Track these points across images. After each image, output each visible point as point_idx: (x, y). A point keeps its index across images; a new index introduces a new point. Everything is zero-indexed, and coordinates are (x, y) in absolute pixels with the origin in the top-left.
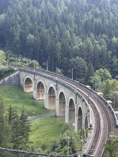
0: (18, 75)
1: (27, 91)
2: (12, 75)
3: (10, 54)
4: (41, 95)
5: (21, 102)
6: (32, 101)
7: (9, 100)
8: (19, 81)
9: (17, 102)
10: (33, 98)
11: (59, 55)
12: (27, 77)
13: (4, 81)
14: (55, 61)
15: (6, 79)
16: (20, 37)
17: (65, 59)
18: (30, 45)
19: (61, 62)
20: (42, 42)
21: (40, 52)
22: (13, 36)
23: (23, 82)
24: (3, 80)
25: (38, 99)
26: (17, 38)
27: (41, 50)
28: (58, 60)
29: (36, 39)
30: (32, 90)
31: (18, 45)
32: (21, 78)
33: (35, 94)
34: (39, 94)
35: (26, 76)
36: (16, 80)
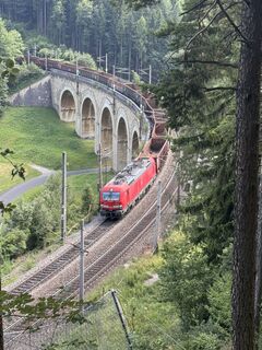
0: (49, 86)
1: (66, 120)
2: (35, 85)
3: (42, 43)
4: (91, 128)
5: (49, 141)
7: (23, 135)
8: (51, 98)
9: (40, 141)
10: (74, 134)
11: (142, 45)
12: (66, 89)
13: (19, 96)
14: (134, 58)
15: (23, 92)
16: (65, 5)
17: (154, 53)
18: (83, 22)
19: (145, 60)
20: (107, 18)
21: (104, 38)
22: (51, 4)
23: (57, 101)
24: (16, 95)
25: (84, 136)
26: (59, 8)
27: (107, 34)
28: (141, 56)
29: (97, 10)
30: (74, 119)
31: (59, 24)
32: (55, 91)
33: (78, 128)
34: (86, 125)
35: (64, 86)
36: (44, 96)
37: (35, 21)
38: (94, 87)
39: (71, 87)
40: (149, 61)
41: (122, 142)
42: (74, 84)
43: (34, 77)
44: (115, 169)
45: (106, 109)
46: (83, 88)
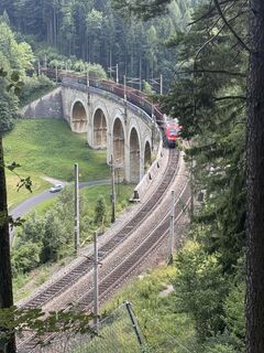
0: (60, 97)
1: (77, 131)
2: (46, 97)
4: (103, 139)
6: (82, 150)
7: (35, 148)
8: (62, 109)
9: (52, 153)
10: (86, 145)
11: (152, 55)
12: (77, 100)
13: (30, 108)
14: (144, 67)
15: (34, 104)
16: (74, 16)
17: (166, 62)
18: (93, 33)
19: (156, 69)
20: (117, 28)
21: (114, 48)
22: (61, 15)
23: (69, 112)
24: (27, 107)
25: (96, 147)
26: (68, 19)
27: (117, 44)
28: (151, 66)
29: (107, 21)
30: (86, 130)
31: (69, 36)
32: (66, 102)
33: (90, 139)
34: (98, 136)
35: (75, 97)
36: (55, 108)
37: (45, 33)
38: (105, 97)
39: (82, 98)
40: (160, 70)
41: (135, 152)
42: (85, 95)
43: (44, 88)
44: (128, 180)
45: (118, 120)
46: (94, 99)
